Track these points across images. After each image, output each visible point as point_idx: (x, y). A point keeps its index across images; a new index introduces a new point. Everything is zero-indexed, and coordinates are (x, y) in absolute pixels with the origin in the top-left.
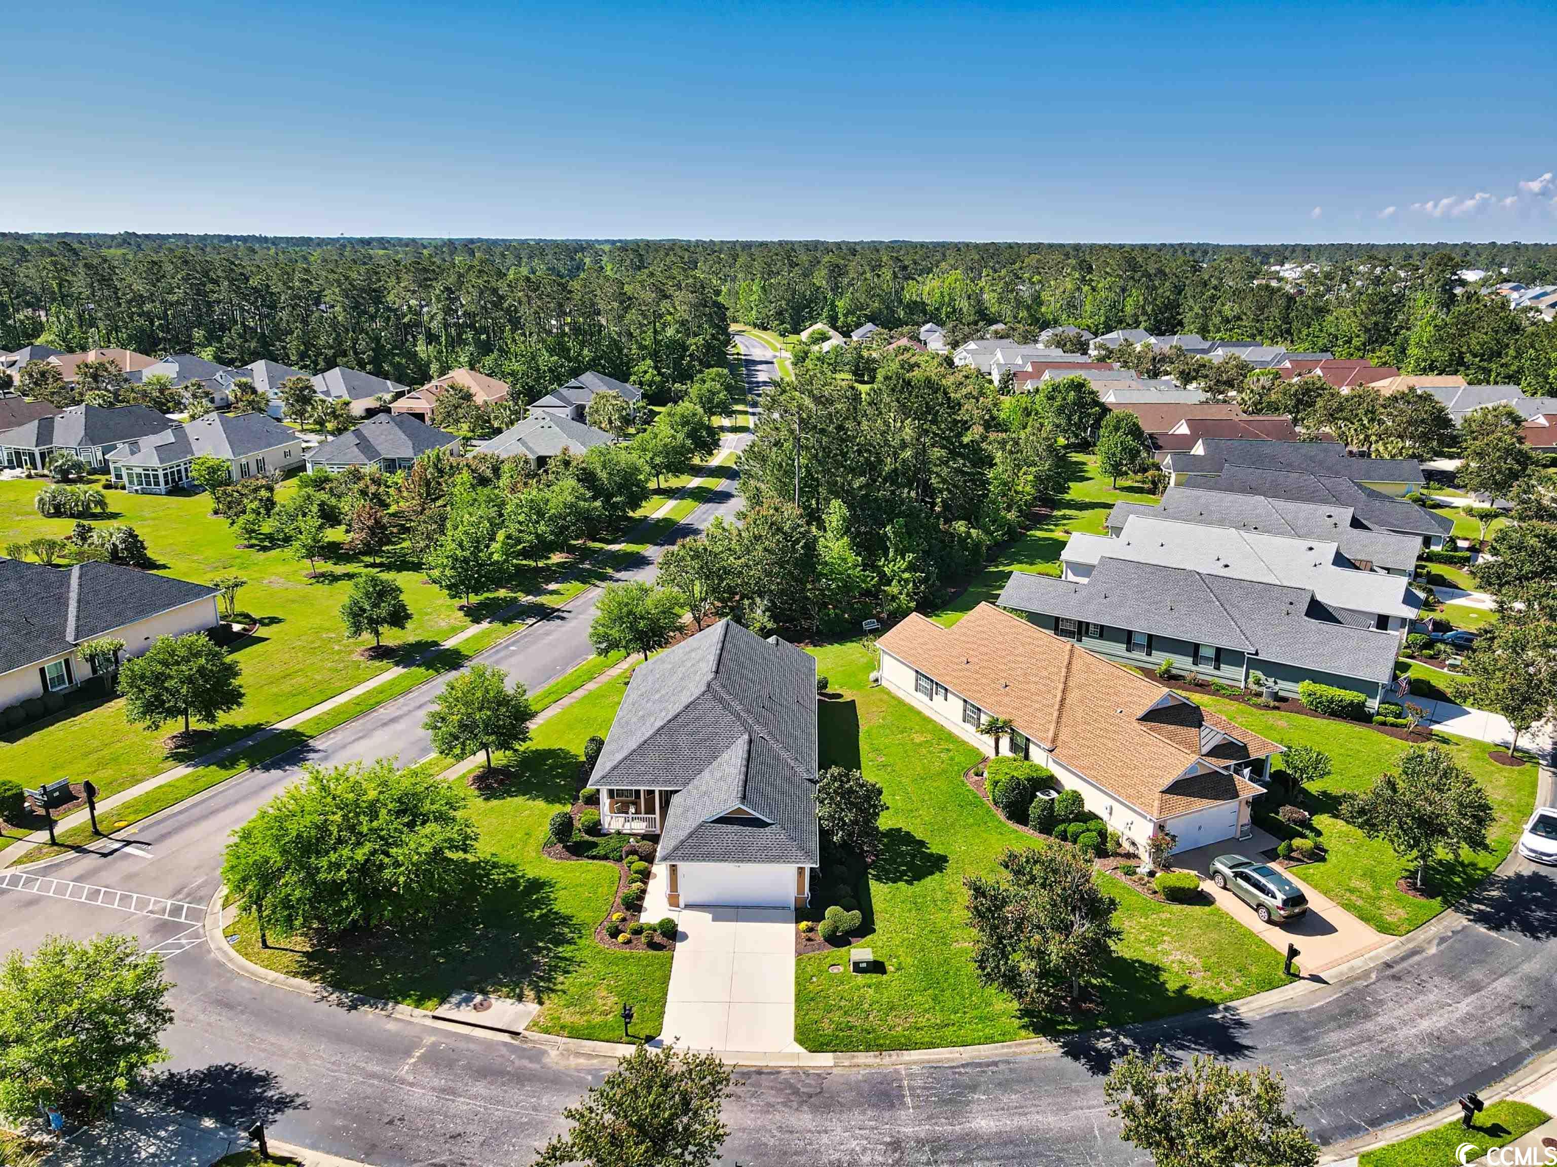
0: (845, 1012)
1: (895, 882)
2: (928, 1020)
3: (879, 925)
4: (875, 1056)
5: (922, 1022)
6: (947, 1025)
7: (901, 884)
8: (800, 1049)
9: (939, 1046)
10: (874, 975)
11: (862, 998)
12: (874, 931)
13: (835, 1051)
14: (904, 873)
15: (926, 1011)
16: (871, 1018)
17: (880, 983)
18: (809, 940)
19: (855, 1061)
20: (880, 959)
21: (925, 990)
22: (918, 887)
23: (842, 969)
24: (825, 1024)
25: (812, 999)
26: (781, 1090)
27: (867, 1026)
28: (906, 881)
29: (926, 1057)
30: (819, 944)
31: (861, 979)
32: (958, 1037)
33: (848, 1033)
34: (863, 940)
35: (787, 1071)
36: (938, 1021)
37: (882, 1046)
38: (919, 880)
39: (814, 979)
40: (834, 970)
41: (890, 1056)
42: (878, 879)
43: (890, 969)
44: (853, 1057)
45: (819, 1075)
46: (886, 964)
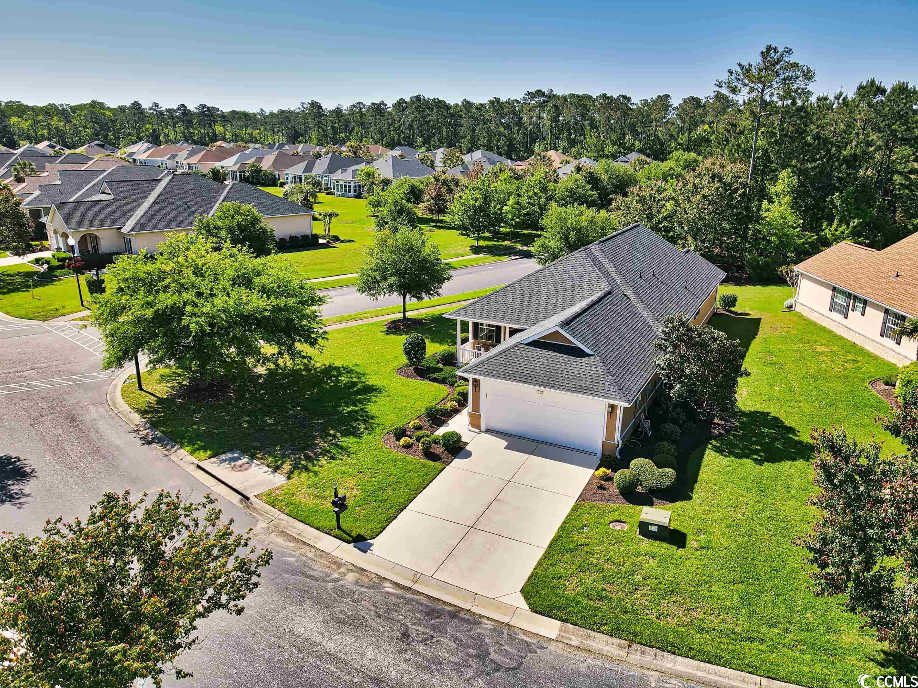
0: (604, 578)
1: (740, 458)
2: (724, 622)
3: (698, 494)
4: (621, 647)
5: (713, 621)
6: (751, 639)
7: (746, 461)
8: (522, 604)
9: (727, 664)
10: (666, 545)
11: (636, 567)
12: (690, 498)
13: (566, 621)
14: (756, 452)
15: (726, 610)
16: (638, 595)
17: (671, 556)
18: (601, 487)
19: (590, 643)
20: (683, 530)
21: (734, 582)
22: (768, 468)
23: (626, 527)
24: (570, 585)
25: (570, 551)
26: (466, 646)
27: (628, 603)
28: (755, 460)
29: (700, 674)
30: (611, 496)
31: (646, 544)
32: (763, 661)
33: (597, 603)
34: (671, 505)
35: (489, 625)
36: (738, 629)
37: (636, 635)
38: (773, 462)
39: (586, 530)
40: (618, 527)
41: (643, 653)
42: (719, 450)
43: (692, 543)
44: (589, 636)
45: (527, 644)
46: (690, 537)
